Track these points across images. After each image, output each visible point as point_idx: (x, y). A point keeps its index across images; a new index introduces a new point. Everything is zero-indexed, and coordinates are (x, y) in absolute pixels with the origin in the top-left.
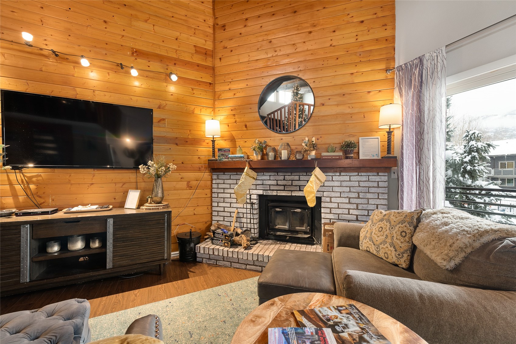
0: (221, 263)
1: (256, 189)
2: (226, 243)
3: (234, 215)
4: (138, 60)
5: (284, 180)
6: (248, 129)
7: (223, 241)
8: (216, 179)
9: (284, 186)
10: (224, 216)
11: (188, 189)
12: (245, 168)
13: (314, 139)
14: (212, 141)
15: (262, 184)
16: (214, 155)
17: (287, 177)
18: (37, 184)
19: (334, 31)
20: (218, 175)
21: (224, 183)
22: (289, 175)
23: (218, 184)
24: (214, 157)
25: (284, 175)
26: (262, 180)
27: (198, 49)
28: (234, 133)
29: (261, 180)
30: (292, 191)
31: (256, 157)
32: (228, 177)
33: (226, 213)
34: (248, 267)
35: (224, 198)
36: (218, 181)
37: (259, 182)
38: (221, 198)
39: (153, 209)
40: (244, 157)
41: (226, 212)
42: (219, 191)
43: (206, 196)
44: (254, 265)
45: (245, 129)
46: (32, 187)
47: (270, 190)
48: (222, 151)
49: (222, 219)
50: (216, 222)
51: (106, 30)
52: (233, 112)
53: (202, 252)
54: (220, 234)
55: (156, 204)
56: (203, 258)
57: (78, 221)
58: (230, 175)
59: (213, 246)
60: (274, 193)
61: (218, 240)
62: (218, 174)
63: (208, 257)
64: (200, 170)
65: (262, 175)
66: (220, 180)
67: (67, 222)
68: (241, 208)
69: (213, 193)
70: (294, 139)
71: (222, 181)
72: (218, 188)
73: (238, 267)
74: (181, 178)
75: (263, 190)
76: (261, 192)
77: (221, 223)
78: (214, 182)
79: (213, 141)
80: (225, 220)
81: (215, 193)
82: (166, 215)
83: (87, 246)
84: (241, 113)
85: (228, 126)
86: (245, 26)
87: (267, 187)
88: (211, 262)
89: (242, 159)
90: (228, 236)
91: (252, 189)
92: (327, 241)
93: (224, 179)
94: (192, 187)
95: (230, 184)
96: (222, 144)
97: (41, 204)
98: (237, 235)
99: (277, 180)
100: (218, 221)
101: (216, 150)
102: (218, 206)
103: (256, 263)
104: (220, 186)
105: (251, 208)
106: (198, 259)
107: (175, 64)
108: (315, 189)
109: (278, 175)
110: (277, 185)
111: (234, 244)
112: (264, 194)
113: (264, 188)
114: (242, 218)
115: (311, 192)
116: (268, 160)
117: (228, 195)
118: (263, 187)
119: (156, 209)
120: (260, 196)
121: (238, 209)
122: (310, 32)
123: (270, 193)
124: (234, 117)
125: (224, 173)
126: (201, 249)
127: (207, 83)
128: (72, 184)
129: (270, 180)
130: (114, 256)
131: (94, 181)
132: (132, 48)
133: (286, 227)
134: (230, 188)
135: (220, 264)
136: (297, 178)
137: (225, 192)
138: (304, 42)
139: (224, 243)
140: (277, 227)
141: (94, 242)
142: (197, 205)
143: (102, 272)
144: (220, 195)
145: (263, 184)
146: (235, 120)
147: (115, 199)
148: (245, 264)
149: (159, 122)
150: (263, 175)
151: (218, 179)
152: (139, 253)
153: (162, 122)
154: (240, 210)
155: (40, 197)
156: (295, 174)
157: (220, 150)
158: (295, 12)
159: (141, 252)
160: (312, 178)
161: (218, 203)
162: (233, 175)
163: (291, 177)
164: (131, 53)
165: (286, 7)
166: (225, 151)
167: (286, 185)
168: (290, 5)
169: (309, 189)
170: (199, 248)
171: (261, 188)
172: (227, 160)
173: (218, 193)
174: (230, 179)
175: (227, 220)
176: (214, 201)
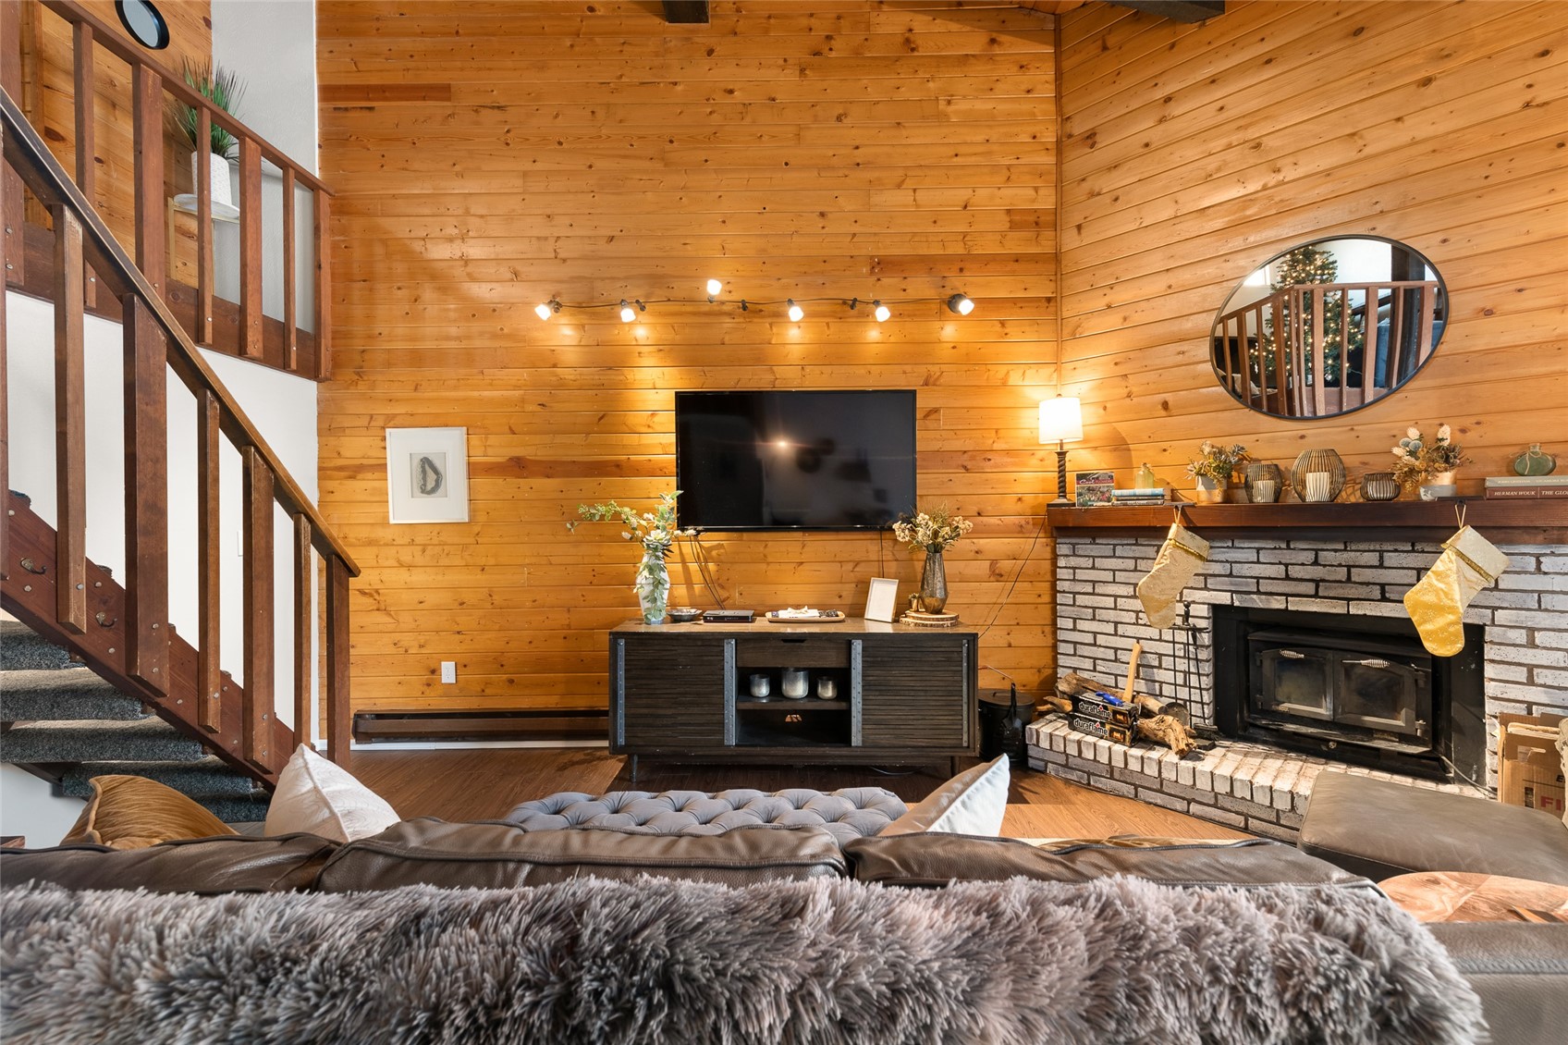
0: (1104, 783)
1: (1206, 588)
2: (1118, 731)
3: (1132, 658)
4: (885, 281)
5: (1316, 563)
6: (1174, 412)
7: (1108, 727)
8: (1067, 556)
9: (1316, 582)
10: (1095, 659)
11: (992, 579)
12: (1169, 528)
13: (1446, 432)
14: (1059, 454)
15: (1228, 572)
16: (1064, 492)
17: (1326, 557)
18: (718, 562)
19: (1545, 53)
20: (1074, 545)
21: (1093, 568)
22: (1336, 551)
23: (1074, 568)
24: (1065, 497)
25: (1317, 551)
26: (1227, 561)
27: (1017, 218)
28: (1124, 428)
29: (1222, 562)
30: (1349, 600)
31: (1204, 494)
32: (1108, 550)
33: (1103, 649)
34: (1194, 808)
35: (1094, 608)
36: (1073, 561)
37: (1217, 568)
38: (1086, 607)
40: (1163, 496)
41: (1100, 646)
42: (1079, 588)
43: (1039, 600)
44: (1215, 806)
45: (1163, 413)
46: (711, 566)
47: (1258, 592)
48: (1088, 480)
49: (1088, 664)
50: (1071, 671)
51: (824, 231)
52: (1121, 370)
53: (1045, 744)
54: (1098, 705)
55: (932, 613)
56: (1047, 762)
57: (802, 641)
58: (1115, 545)
59: (1076, 736)
60: (1277, 604)
61: (1090, 720)
62: (1074, 541)
63: (1062, 760)
64: (1021, 532)
65: (1228, 547)
66: (1081, 559)
67: (785, 641)
68: (1151, 639)
69: (1060, 592)
70: (1354, 434)
71: (1088, 563)
72: (1074, 580)
73: (1159, 802)
74: (977, 552)
75: (1232, 592)
76: (1224, 599)
77: (1086, 675)
78: (1062, 562)
79: (1062, 455)
80: (1098, 668)
81: (1064, 592)
82: (965, 641)
83: (812, 692)
84: (1146, 370)
85: (1105, 408)
86: (1162, 120)
87: (1247, 584)
88: (1074, 776)
89: (1159, 502)
90: (1121, 713)
91: (1191, 588)
92: (1523, 775)
93: (1094, 557)
94: (1001, 576)
95: (1114, 571)
96: (1082, 459)
97: (724, 601)
98: (1148, 714)
99: (1286, 565)
100: (1075, 669)
101: (1071, 478)
102: (1074, 629)
103: (1227, 803)
104: (1080, 575)
105: (1191, 641)
106: (1031, 763)
107: (961, 270)
108: (1457, 597)
109: (1288, 548)
110: (1287, 578)
111: (1143, 739)
112: (1237, 604)
113: (1236, 585)
114: (1155, 667)
115: (1440, 609)
116: (1251, 501)
117: (1109, 602)
118: (1232, 584)
120: (1217, 609)
121: (1141, 641)
122: (1427, 82)
123: (1258, 602)
124: (1124, 384)
125: (1094, 539)
126: (1042, 736)
127: (1038, 299)
128: (768, 563)
129: (1258, 562)
130: (865, 722)
131: (803, 558)
132: (872, 257)
133: (1324, 711)
134: (1114, 582)
135: (1100, 786)
136: (1372, 558)
137: (1097, 591)
138: (1399, 119)
139: (1112, 731)
140: (1285, 707)
141: (825, 686)
142: (1015, 622)
143: (844, 751)
144: (1081, 600)
145: (1231, 575)
146: (1126, 391)
147: (840, 597)
148: (1184, 799)
149: (926, 417)
150: (1233, 547)
151: (1075, 555)
152: (910, 722)
153: (933, 417)
154: (1147, 646)
155: (722, 587)
156: (1362, 547)
157: (1080, 477)
158: (1358, 32)
159: (915, 722)
160: (1446, 562)
161: (1075, 619)
162: (1123, 545)
163: (1346, 555)
164: (869, 268)
165: (1320, 26)
166: (1097, 478)
167: (1323, 581)
168: (1338, 14)
169: (1430, 598)
170: (1035, 733)
171: (1223, 584)
172: (1106, 504)
173: (1075, 594)
174: (1114, 556)
175: (1103, 670)
176: (1063, 614)
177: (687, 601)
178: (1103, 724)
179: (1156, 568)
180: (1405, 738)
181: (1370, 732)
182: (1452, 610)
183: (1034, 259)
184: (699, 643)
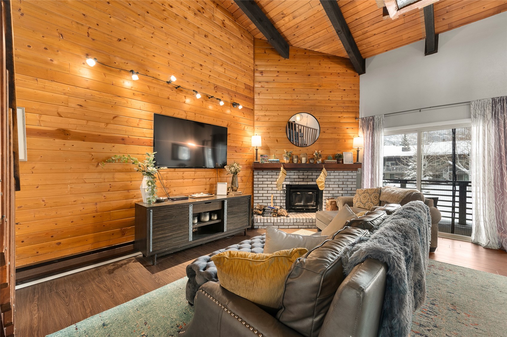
1: (286, 181)
2: (274, 214)
3: (272, 198)
4: (218, 93)
5: (303, 175)
6: (279, 142)
7: (272, 214)
8: (256, 175)
9: (303, 179)
10: (263, 200)
11: (241, 182)
12: (281, 168)
13: (320, 152)
14: (256, 149)
16: (257, 159)
17: (305, 174)
18: (167, 179)
19: (331, 92)
20: (258, 172)
21: (263, 178)
22: (306, 172)
23: (258, 178)
24: (257, 160)
25: (303, 173)
26: (290, 175)
27: (246, 86)
28: (269, 145)
30: (308, 182)
31: (286, 161)
32: (266, 174)
33: (264, 197)
34: (290, 227)
35: (263, 187)
36: (258, 176)
37: (287, 177)
43: (250, 187)
44: (293, 225)
45: (277, 142)
46: (165, 181)
47: (294, 181)
48: (263, 156)
49: (261, 201)
51: (201, 71)
52: (268, 131)
53: (259, 221)
54: (270, 209)
56: (259, 226)
57: (210, 203)
58: (267, 172)
59: (265, 218)
60: (297, 183)
62: (258, 171)
63: (262, 224)
64: (247, 169)
67: (206, 203)
68: (275, 193)
69: (254, 184)
70: (308, 151)
71: (261, 177)
72: (258, 181)
73: (283, 228)
75: (290, 182)
76: (288, 183)
77: (260, 204)
78: (255, 177)
79: (257, 150)
80: (263, 202)
81: (256, 184)
83: (210, 219)
84: (274, 132)
85: (265, 139)
86: (277, 76)
87: (292, 180)
89: (279, 162)
90: (275, 210)
91: (284, 181)
92: (332, 207)
93: (263, 175)
94: (243, 181)
95: (267, 178)
99: (299, 176)
100: (258, 203)
101: (259, 156)
102: (258, 193)
103: (295, 224)
104: (260, 180)
105: (284, 193)
106: (255, 227)
107: (235, 96)
108: (324, 180)
109: (299, 172)
110: (299, 178)
111: (279, 215)
112: (291, 184)
114: (276, 199)
115: (321, 182)
116: (293, 162)
117: (266, 186)
118: (290, 180)
120: (287, 185)
121: (273, 194)
122: (318, 89)
123: (294, 183)
124: (269, 134)
125: (263, 171)
127: (250, 109)
128: (184, 179)
129: (294, 175)
130: (227, 224)
131: (195, 177)
132: (214, 84)
133: (302, 204)
134: (267, 181)
136: (311, 174)
137: (263, 183)
138: (314, 94)
139: (273, 215)
140: (296, 204)
141: (214, 216)
143: (223, 234)
144: (260, 186)
145: (290, 178)
146: (269, 136)
147: (206, 189)
148: (288, 225)
150: (290, 172)
151: (258, 175)
153: (229, 136)
155: (168, 189)
156: (310, 172)
157: (261, 156)
158: (309, 75)
160: (322, 174)
161: (258, 191)
163: (307, 173)
164: (214, 87)
165: (304, 71)
166: (265, 156)
167: (304, 178)
168: (306, 70)
169: (320, 180)
170: (256, 219)
171: (288, 180)
172: (267, 162)
173: (258, 184)
174: (267, 175)
175: (265, 202)
176: (255, 190)
178: (271, 214)
179: (280, 177)
180: (313, 206)
181: (308, 206)
182: (323, 182)
183: (249, 98)
184: (181, 207)
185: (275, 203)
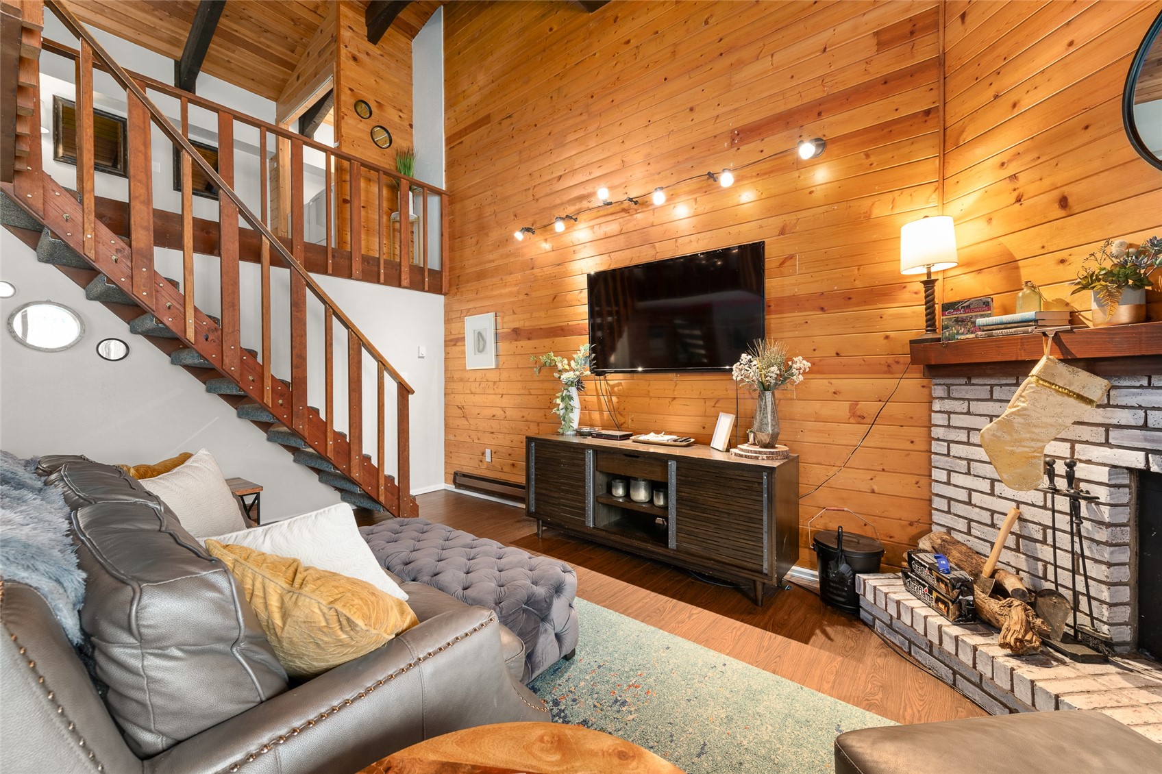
0: (923, 656)
1: (1107, 443)
2: (943, 603)
4: (743, 148)
6: (1076, 209)
7: (934, 595)
8: (942, 398)
10: (970, 520)
11: (852, 420)
12: (1037, 359)
14: (926, 283)
15: (1141, 422)
16: (933, 325)
18: (619, 396)
20: (948, 386)
21: (968, 413)
23: (949, 413)
24: (934, 331)
26: (1140, 407)
27: (885, 37)
29: (1132, 407)
31: (1102, 314)
32: (984, 392)
33: (977, 510)
35: (969, 461)
36: (949, 405)
37: (1124, 417)
38: (960, 458)
39: (746, 456)
40: (1036, 321)
41: (975, 506)
42: (953, 435)
43: (911, 447)
45: (1062, 213)
46: (614, 399)
48: (958, 310)
49: (962, 525)
50: (944, 530)
53: (870, 597)
55: (761, 447)
56: (875, 618)
57: (638, 457)
58: (992, 386)
61: (920, 583)
62: (948, 381)
63: (887, 620)
64: (890, 372)
65: (1141, 387)
66: (956, 402)
67: (626, 455)
68: (1033, 505)
69: (934, 439)
71: (961, 406)
72: (949, 426)
73: (979, 700)
74: (835, 393)
75: (1148, 452)
76: (1136, 460)
77: (959, 537)
78: (937, 406)
79: (929, 284)
80: (973, 531)
81: (938, 439)
82: (765, 474)
83: (650, 499)
84: (1040, 161)
85: (990, 221)
88: (897, 640)
89: (1030, 329)
90: (942, 581)
91: (1087, 442)
93: (969, 400)
94: (863, 418)
96: (967, 286)
97: (622, 425)
98: (999, 591)
100: (949, 529)
101: (938, 308)
102: (948, 483)
104: (957, 420)
106: (863, 614)
107: (819, 114)
111: (972, 617)
113: (1153, 441)
114: (1036, 541)
118: (1146, 440)
119: (751, 457)
121: (1021, 506)
124: (1011, 186)
125: (969, 379)
126: (868, 589)
127: (914, 116)
128: (651, 398)
130: (678, 531)
131: (676, 394)
132: (732, 130)
135: (920, 659)
137: (971, 440)
139: (937, 602)
141: (658, 496)
142: (880, 468)
143: (661, 550)
144: (956, 450)
145: (1145, 427)
146: (1015, 194)
147: (704, 428)
149: (782, 264)
150: (1149, 386)
151: (949, 398)
152: (715, 539)
153: (788, 263)
154: (1027, 512)
155: (621, 415)
157: (947, 307)
159: (719, 540)
161: (949, 472)
162: (1001, 386)
164: (730, 141)
166: (968, 306)
170: (862, 583)
171: (1133, 439)
172: (972, 336)
173: (949, 442)
174: (991, 399)
175: (978, 534)
176: (937, 465)
177: (599, 423)
179: (1008, 411)
184: (572, 450)
185: (1038, 559)
